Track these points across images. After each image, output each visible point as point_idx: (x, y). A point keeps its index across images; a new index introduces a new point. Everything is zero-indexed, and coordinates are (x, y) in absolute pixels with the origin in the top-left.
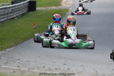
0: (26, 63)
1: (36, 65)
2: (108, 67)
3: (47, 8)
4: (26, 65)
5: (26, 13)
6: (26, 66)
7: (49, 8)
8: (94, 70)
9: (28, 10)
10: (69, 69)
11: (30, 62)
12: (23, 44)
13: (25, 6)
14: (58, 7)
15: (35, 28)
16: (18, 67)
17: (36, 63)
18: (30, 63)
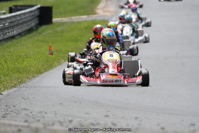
0: (38, 114)
1: (56, 118)
2: (183, 121)
3: (70, 18)
4: (38, 118)
5: (34, 28)
6: (38, 121)
7: (75, 18)
8: (158, 125)
9: (37, 22)
10: (114, 124)
11: (46, 113)
12: (32, 82)
13: (33, 16)
14: (91, 16)
15: (52, 54)
16: (26, 121)
17: (56, 114)
18: (46, 115)
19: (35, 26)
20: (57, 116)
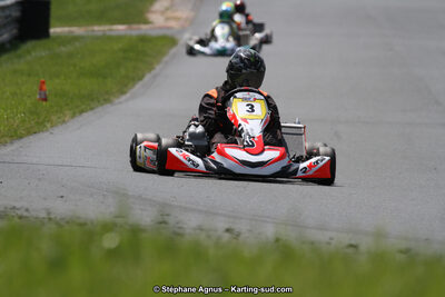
3: (90, 28)
5: (8, 46)
9: (15, 31)
14: (135, 26)
15: (45, 100)
17: (48, 214)
20: (52, 217)
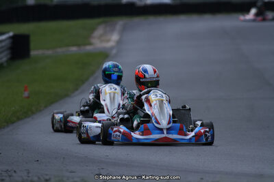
0: (4, 174)
3: (55, 50)
4: (4, 178)
11: (15, 172)
15: (28, 97)
17: (28, 173)
18: (14, 174)
19: (7, 61)
20: (30, 175)
